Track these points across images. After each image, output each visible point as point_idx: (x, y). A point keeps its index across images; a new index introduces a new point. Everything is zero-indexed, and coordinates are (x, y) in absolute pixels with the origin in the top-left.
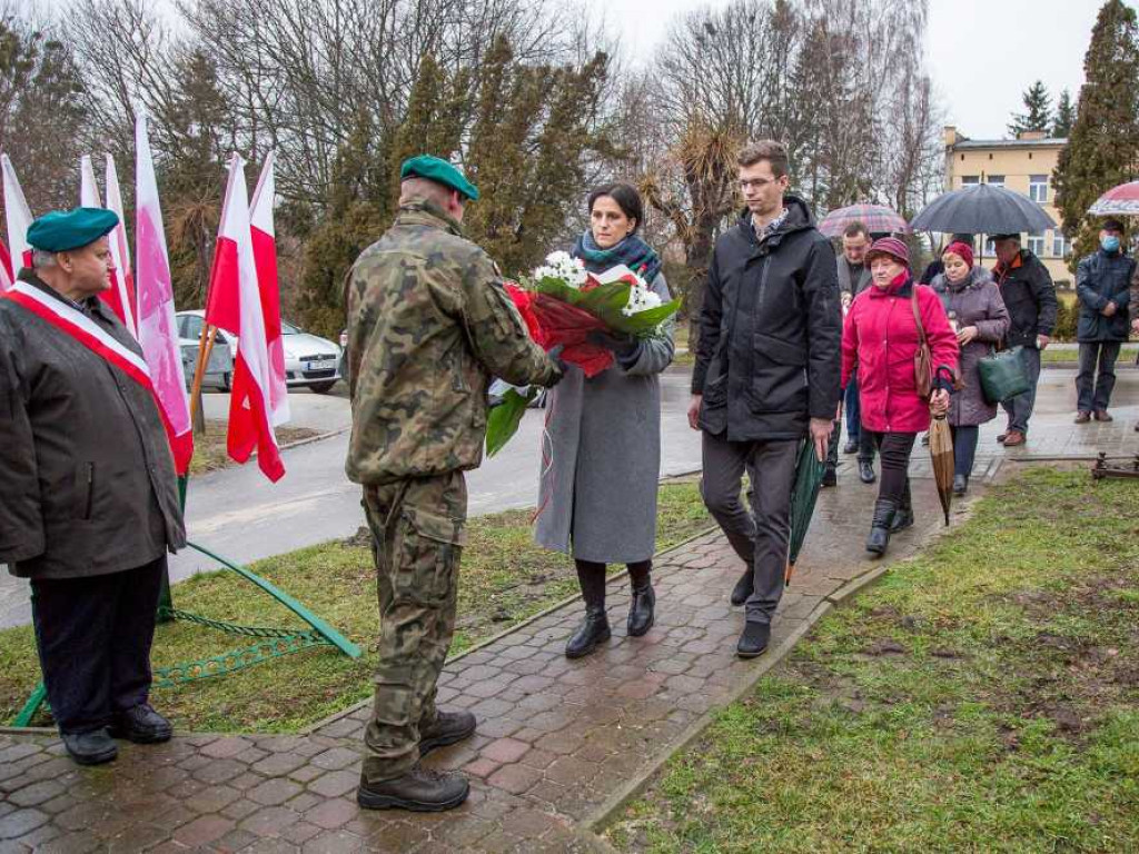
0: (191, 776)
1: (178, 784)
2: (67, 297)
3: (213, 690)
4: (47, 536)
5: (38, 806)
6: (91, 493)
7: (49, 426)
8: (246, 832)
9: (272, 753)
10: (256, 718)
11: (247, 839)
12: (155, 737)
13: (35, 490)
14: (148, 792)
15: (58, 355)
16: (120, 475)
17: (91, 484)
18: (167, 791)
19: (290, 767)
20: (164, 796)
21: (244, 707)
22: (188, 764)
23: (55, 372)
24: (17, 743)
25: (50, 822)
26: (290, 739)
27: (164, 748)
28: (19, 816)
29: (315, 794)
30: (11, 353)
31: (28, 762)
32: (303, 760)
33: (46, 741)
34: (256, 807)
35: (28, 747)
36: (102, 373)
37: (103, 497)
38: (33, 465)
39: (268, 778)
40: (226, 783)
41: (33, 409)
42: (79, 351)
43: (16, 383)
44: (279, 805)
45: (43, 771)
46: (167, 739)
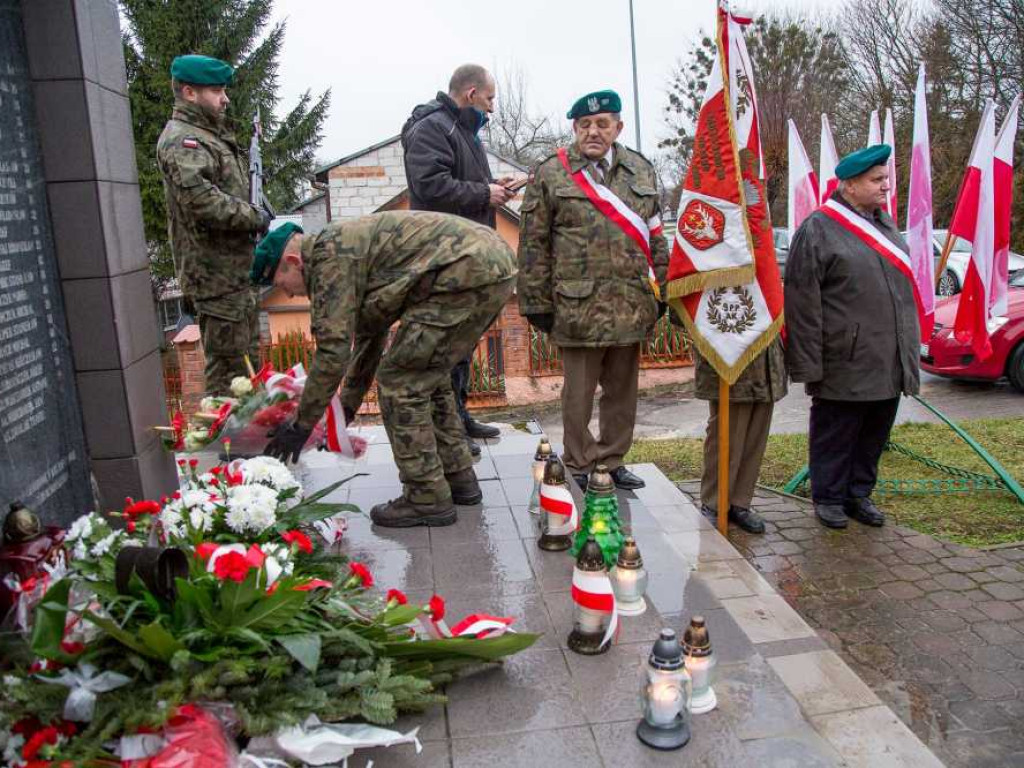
0: (895, 553)
1: (887, 555)
2: (858, 209)
3: (915, 503)
4: (824, 370)
5: (797, 542)
6: (854, 344)
7: (834, 296)
8: (930, 601)
9: (955, 556)
10: (944, 530)
11: (931, 606)
12: (872, 522)
13: (820, 338)
14: (864, 554)
15: (844, 248)
16: (876, 334)
17: (856, 339)
18: (879, 558)
19: (969, 569)
20: (875, 561)
21: (937, 520)
22: (893, 545)
23: (841, 260)
24: (785, 502)
25: (804, 553)
26: (970, 551)
27: (876, 530)
28: (786, 543)
29: (987, 593)
30: (816, 248)
31: (792, 515)
32: (980, 568)
33: (802, 505)
34: (939, 588)
35: (792, 506)
36: (875, 264)
37: (863, 348)
38: (820, 321)
39: (951, 571)
40: (919, 565)
41: (824, 285)
42: (861, 247)
43: (815, 265)
44: (958, 592)
45: (801, 522)
46: (880, 526)
